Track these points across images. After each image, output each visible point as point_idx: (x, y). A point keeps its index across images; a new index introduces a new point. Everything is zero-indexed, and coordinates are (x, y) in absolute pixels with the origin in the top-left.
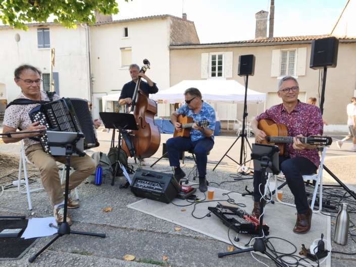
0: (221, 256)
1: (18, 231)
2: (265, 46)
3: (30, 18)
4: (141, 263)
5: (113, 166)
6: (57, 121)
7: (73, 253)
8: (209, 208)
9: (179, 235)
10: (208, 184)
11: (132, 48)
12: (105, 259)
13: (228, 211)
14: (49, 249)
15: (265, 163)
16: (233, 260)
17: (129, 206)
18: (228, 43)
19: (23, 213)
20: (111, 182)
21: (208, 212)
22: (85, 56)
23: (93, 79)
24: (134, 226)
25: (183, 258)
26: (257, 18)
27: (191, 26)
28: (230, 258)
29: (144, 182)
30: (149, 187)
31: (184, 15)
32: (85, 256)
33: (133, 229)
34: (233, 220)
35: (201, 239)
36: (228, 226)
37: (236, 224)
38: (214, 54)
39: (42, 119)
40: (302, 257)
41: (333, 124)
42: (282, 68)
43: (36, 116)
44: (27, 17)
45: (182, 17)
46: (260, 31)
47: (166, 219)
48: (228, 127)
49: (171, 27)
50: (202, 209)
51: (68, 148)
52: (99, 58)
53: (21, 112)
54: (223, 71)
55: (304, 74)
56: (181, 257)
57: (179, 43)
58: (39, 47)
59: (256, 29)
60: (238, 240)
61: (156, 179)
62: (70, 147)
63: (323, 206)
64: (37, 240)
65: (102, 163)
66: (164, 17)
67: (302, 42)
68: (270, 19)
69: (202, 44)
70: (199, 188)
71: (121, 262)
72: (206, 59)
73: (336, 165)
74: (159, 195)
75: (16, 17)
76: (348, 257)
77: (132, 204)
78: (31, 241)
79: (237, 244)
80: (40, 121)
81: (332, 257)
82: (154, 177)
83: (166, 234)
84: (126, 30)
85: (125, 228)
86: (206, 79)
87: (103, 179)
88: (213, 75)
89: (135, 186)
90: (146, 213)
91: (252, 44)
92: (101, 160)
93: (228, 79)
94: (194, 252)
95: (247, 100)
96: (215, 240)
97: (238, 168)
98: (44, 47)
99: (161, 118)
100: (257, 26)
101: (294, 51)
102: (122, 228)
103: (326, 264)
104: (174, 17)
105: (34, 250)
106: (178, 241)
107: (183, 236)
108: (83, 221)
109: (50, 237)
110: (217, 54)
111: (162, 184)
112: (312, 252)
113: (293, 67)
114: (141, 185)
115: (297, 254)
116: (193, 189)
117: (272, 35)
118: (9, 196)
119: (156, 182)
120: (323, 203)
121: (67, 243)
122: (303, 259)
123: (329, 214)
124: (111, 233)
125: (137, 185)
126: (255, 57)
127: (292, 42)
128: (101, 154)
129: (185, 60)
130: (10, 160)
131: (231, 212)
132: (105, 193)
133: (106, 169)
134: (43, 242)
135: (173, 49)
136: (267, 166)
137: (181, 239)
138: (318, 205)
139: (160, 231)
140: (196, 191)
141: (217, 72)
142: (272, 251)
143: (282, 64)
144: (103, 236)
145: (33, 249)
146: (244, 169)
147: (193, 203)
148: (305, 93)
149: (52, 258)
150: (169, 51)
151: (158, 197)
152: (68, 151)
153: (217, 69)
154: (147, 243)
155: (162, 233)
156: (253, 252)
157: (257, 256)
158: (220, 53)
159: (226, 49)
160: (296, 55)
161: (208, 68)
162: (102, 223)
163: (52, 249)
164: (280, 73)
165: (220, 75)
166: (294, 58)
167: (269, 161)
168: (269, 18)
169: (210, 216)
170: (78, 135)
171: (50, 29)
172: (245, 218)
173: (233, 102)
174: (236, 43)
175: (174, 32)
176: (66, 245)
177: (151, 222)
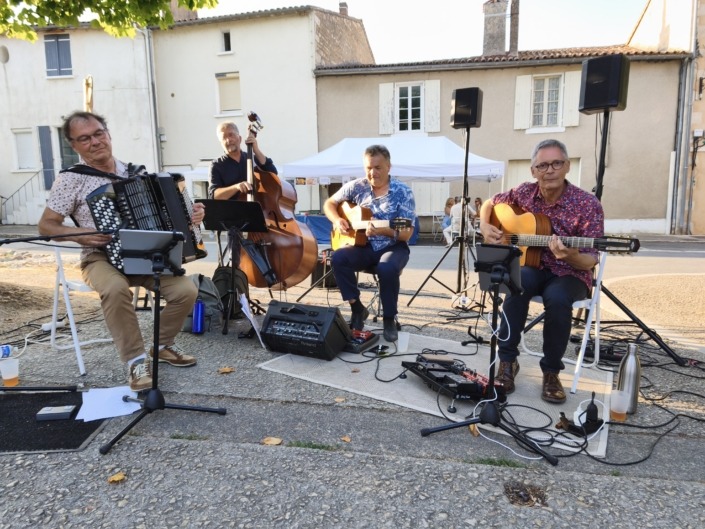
0: (426, 433)
1: (68, 409)
2: (502, 68)
3: (42, 17)
4: (294, 448)
5: (225, 299)
6: (132, 214)
7: (175, 438)
8: (404, 364)
9: (353, 407)
10: (399, 327)
11: (240, 75)
12: (231, 444)
13: (437, 366)
14: (131, 435)
15: (498, 276)
16: (445, 439)
17: (261, 365)
18: (431, 63)
19: (69, 382)
20: (222, 329)
21: (401, 369)
22: (145, 92)
23: (163, 139)
24: (275, 396)
25: (362, 439)
26: (486, 12)
27: (356, 29)
28: (440, 435)
29: (285, 325)
30: (295, 333)
31: (343, 6)
32: (195, 442)
33: (272, 401)
34: (445, 380)
35: (390, 412)
36: (437, 391)
37: (451, 385)
38: (403, 84)
39: (108, 210)
40: (560, 431)
41: (631, 219)
42: (534, 112)
43: (97, 204)
44: (37, 16)
45: (338, 11)
46: (493, 38)
47: (328, 384)
48: (433, 229)
49: (318, 30)
50: (391, 367)
51: (155, 260)
52: (173, 95)
53: (78, 189)
54: (422, 120)
55: (576, 124)
56: (359, 437)
57: (335, 64)
58: (49, 74)
59: (486, 35)
60: (453, 411)
61: (307, 318)
62: (160, 258)
63: (601, 357)
64: (105, 423)
65: (203, 295)
66: (303, 12)
67: (573, 60)
68: (512, 15)
69: (380, 66)
70: (384, 335)
71: (258, 447)
72: (388, 94)
73: (630, 291)
74: (314, 345)
75: (14, 15)
76: (638, 430)
77: (266, 363)
78: (95, 425)
79: (452, 417)
80: (105, 213)
81: (610, 431)
82: (304, 313)
83: (332, 406)
84: (227, 37)
85: (259, 400)
86: (389, 135)
87: (207, 323)
88: (403, 127)
89: (269, 332)
90: (294, 376)
91: (478, 65)
92: (202, 289)
93: (431, 134)
94: (382, 430)
95: (469, 175)
96: (415, 412)
97: (453, 300)
98: (60, 73)
99: (303, 214)
100: (486, 28)
101: (558, 78)
102: (255, 400)
103: (599, 441)
104: (323, 12)
105: (104, 437)
106: (353, 416)
107: (361, 408)
108: (182, 391)
109: (128, 416)
110: (410, 85)
111: (318, 326)
112: (577, 423)
113: (556, 110)
114: (281, 330)
115: (553, 428)
116: (373, 335)
117: (516, 47)
118: (36, 357)
119: (308, 324)
120: (601, 351)
121: (160, 425)
122: (561, 434)
123: (611, 369)
124: (234, 408)
125: (273, 330)
126: (482, 93)
127: (554, 61)
128: (201, 278)
129: (346, 99)
130: (22, 295)
131: (442, 368)
132: (214, 347)
133: (212, 306)
134: (117, 424)
135: (323, 76)
136: (501, 281)
137: (357, 413)
138: (593, 356)
139: (320, 402)
140: (378, 339)
141: (410, 120)
142: (511, 424)
143: (535, 105)
144: (222, 412)
145: (101, 435)
146: (464, 302)
147: (374, 358)
148: (578, 159)
149: (138, 446)
150: (314, 81)
151: (311, 348)
152: (157, 265)
153: (409, 115)
154: (300, 420)
155: (324, 405)
156: (479, 425)
157: (486, 432)
158: (415, 83)
159: (426, 75)
160: (562, 85)
161: (393, 113)
162: (217, 393)
163: (135, 435)
164: (531, 122)
165: (416, 126)
166: (557, 92)
167: (505, 272)
168: (509, 11)
169: (405, 377)
170: (174, 235)
171: (71, 37)
172: (465, 376)
173: (443, 180)
174: (445, 62)
175: (323, 41)
176: (159, 427)
177: (303, 390)
